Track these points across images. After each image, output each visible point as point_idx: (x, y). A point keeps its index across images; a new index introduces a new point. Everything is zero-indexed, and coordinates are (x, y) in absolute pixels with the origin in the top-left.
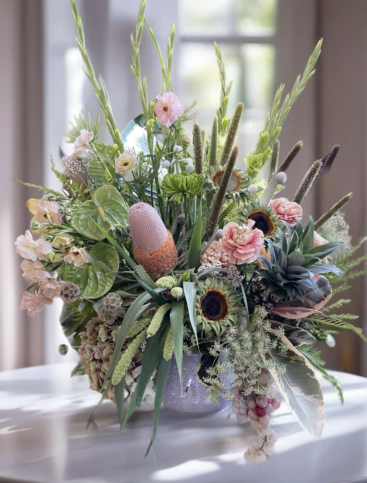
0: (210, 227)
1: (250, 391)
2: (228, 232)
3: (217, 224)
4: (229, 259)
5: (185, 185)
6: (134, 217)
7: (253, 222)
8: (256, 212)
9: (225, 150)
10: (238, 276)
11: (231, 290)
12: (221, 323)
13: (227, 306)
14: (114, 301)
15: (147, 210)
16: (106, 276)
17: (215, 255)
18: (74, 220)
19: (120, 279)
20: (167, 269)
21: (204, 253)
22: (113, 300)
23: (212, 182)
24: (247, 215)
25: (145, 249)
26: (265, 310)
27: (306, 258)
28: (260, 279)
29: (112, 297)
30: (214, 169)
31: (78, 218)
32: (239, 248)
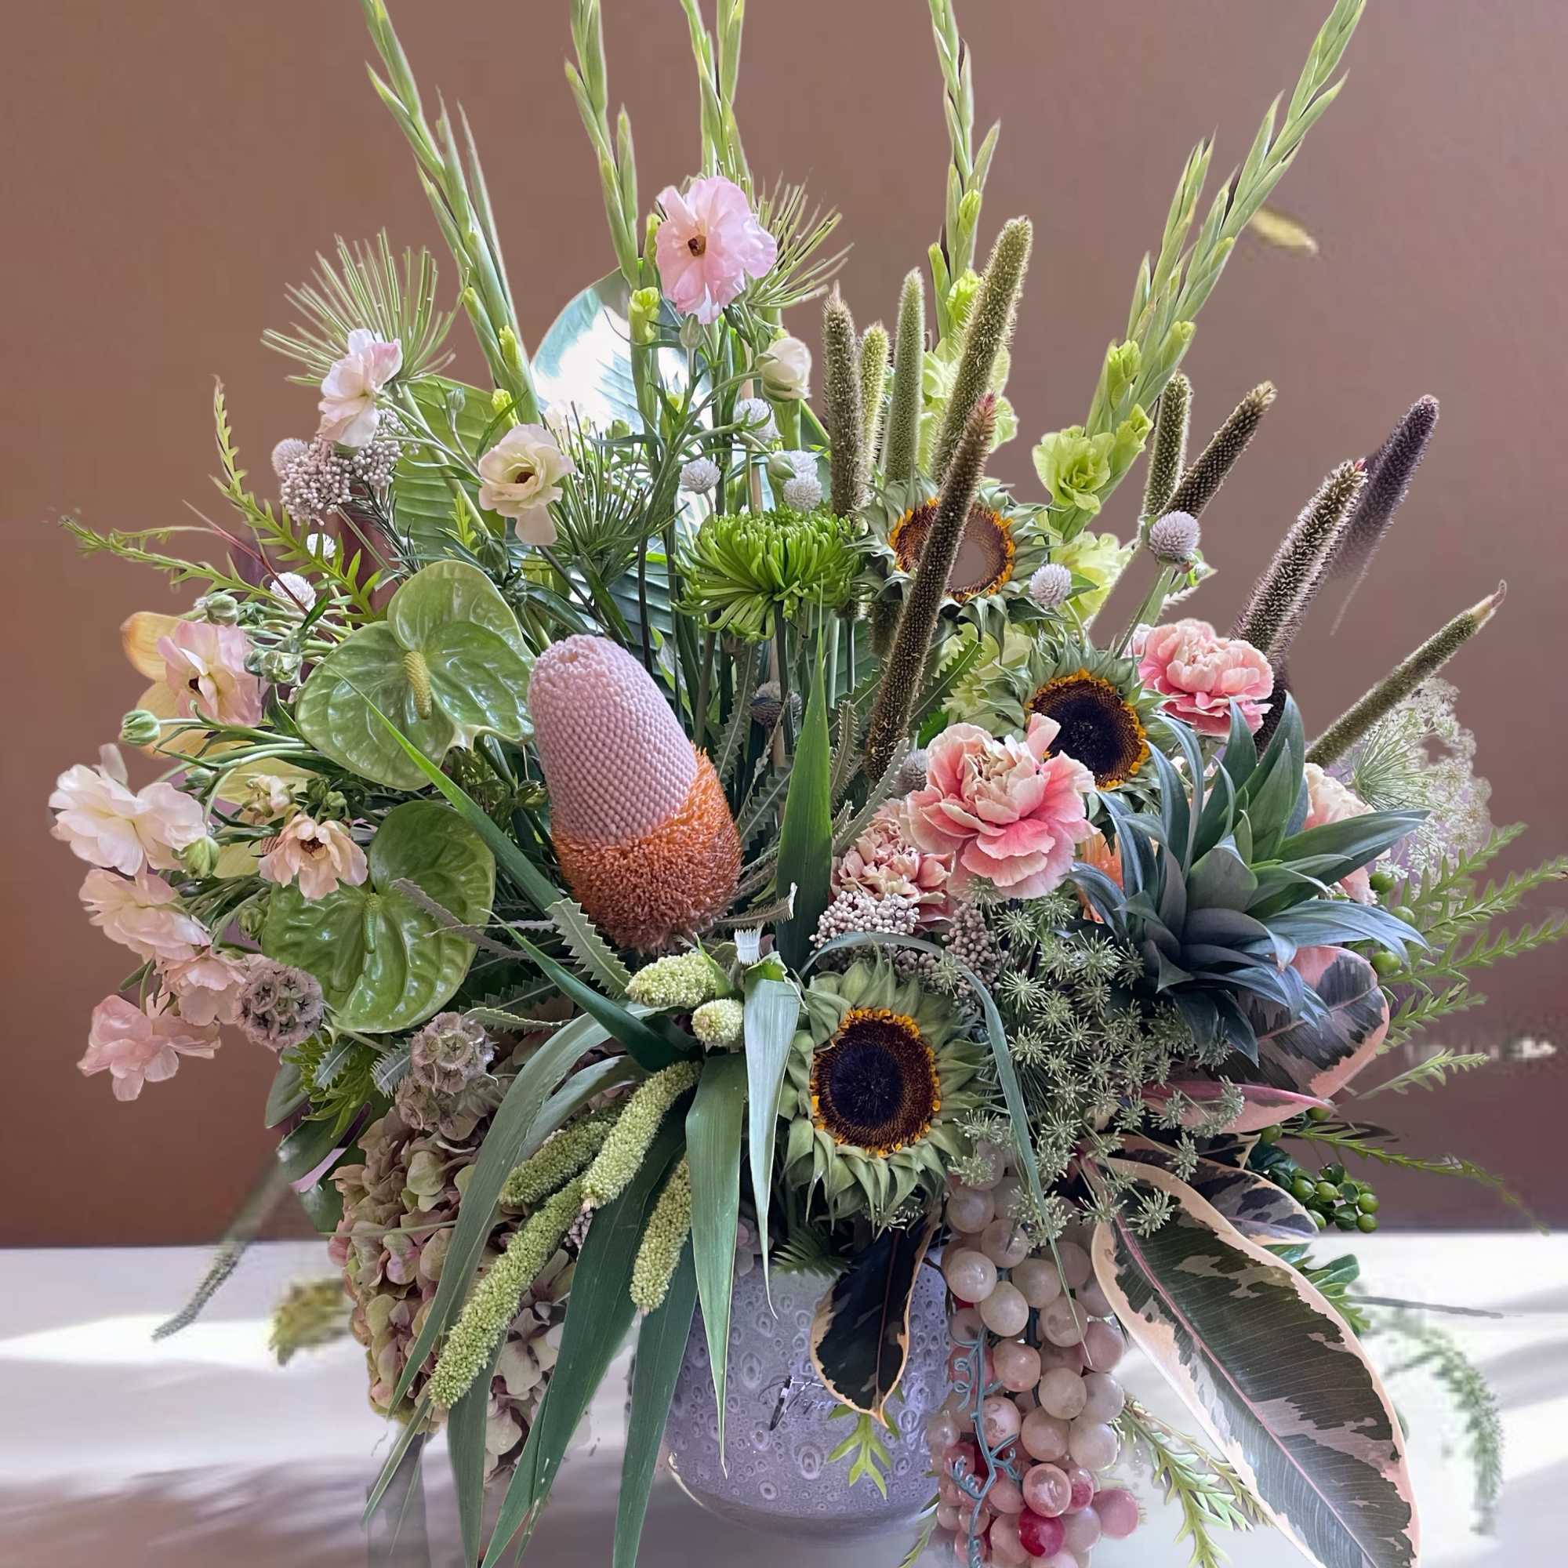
0: (875, 739)
2: (944, 766)
3: (905, 729)
4: (951, 875)
5: (776, 567)
6: (553, 697)
7: (1052, 727)
8: (1065, 680)
9: (950, 419)
10: (985, 954)
12: (896, 1159)
13: (929, 1088)
14: (454, 1048)
15: (604, 668)
16: (438, 940)
17: (895, 858)
18: (313, 703)
19: (494, 956)
20: (693, 913)
21: (848, 848)
22: (451, 1043)
23: (891, 551)
24: (1026, 693)
25: (598, 831)
27: (1262, 878)
29: (449, 1034)
30: (903, 496)
31: (327, 696)
32: (986, 836)
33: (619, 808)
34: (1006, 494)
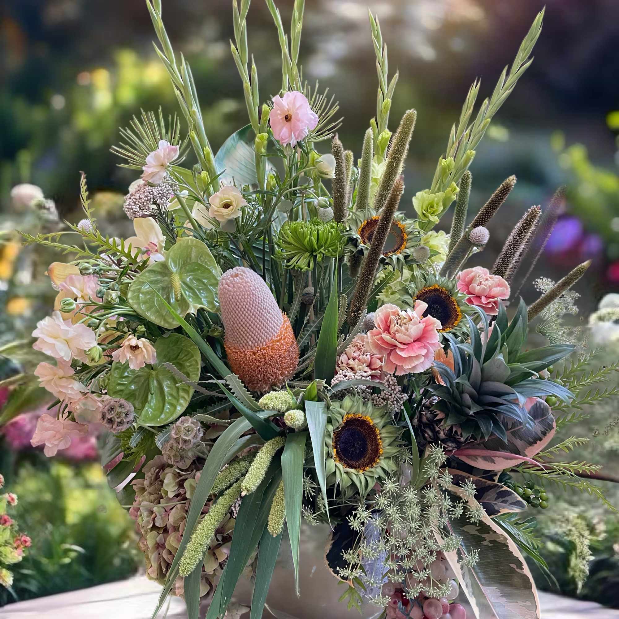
0: (353, 310)
1: (417, 592)
2: (382, 321)
3: (365, 306)
4: (383, 364)
5: (314, 242)
6: (228, 291)
7: (425, 306)
8: (429, 288)
9: (382, 186)
10: (398, 395)
11: (386, 416)
12: (367, 473)
13: (378, 445)
14: (188, 431)
15: (249, 280)
16: (178, 388)
17: (361, 357)
18: (134, 291)
19: (203, 394)
20: (280, 377)
22: (187, 429)
23: (359, 237)
24: (414, 293)
25: (244, 344)
26: (443, 451)
27: (512, 370)
28: (435, 402)
29: (186, 425)
30: (363, 215)
31: (140, 289)
32: (400, 348)
33: (253, 335)
34: (403, 215)
